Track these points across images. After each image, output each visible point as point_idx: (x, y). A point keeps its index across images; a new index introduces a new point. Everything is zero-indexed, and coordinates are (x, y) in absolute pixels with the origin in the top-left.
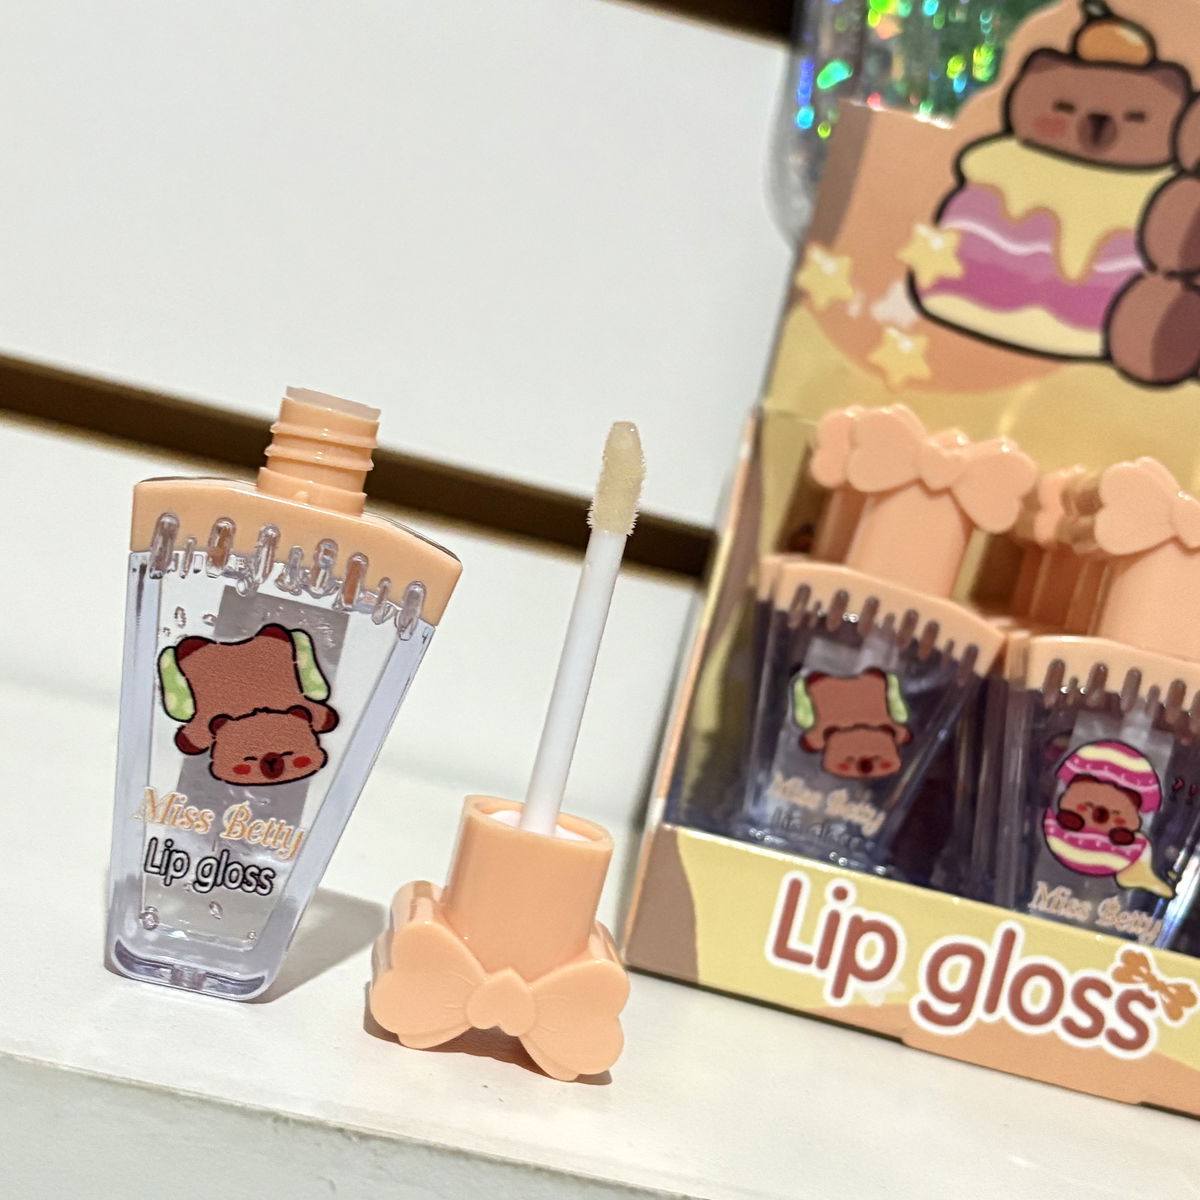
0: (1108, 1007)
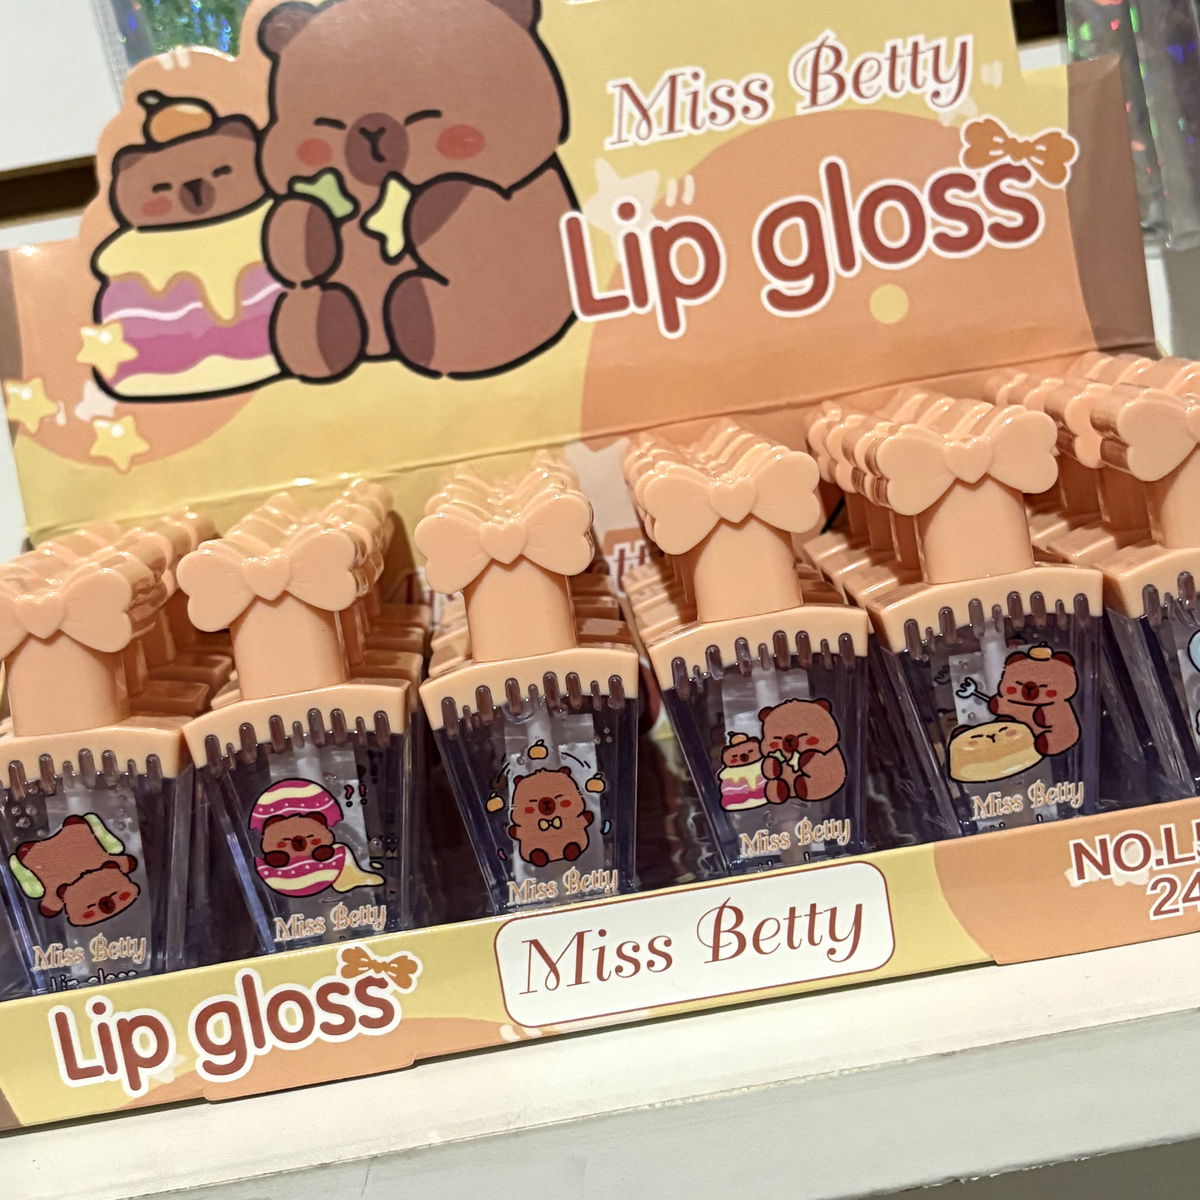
0: (350, 1001)
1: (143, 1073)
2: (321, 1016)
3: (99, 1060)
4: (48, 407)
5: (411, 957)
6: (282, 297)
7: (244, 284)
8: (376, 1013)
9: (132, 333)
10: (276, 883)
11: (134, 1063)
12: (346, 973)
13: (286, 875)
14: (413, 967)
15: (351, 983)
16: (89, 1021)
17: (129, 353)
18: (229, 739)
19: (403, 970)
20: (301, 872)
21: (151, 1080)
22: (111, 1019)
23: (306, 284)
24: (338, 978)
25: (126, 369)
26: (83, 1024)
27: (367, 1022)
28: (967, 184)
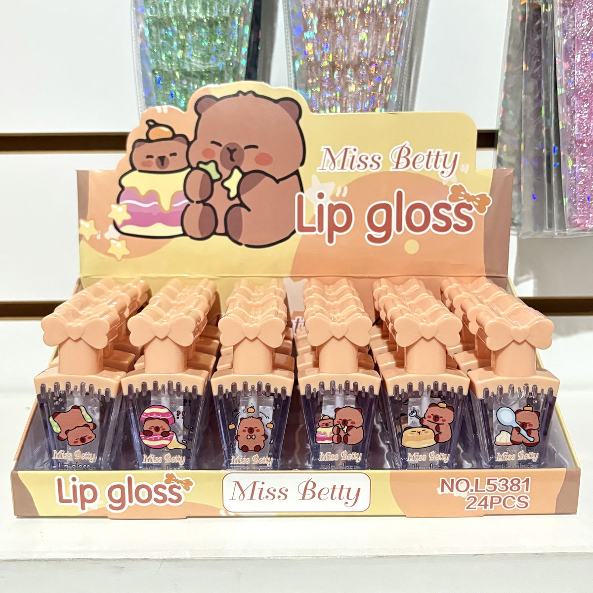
1: (86, 504)
2: (154, 495)
3: (71, 498)
4: (95, 232)
5: (191, 480)
6: (188, 205)
7: (175, 198)
8: (175, 498)
9: (130, 210)
10: (146, 442)
11: (84, 500)
12: (166, 482)
13: (150, 440)
14: (191, 484)
15: (168, 486)
16: (70, 483)
17: (128, 217)
18: (137, 387)
19: (188, 484)
20: (156, 440)
21: (89, 508)
22: (78, 484)
23: (198, 202)
24: (163, 483)
25: (125, 223)
26: (67, 484)
27: (171, 500)
28: (448, 207)
